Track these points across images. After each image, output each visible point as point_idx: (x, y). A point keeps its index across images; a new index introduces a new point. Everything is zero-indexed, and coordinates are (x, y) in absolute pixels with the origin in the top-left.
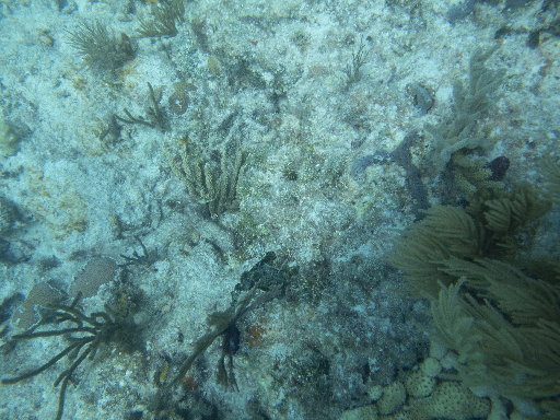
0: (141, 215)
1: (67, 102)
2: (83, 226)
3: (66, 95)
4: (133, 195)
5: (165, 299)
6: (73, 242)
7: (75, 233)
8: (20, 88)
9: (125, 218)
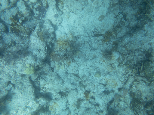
0: (124, 78)
1: (102, 64)
2: (117, 84)
3: (102, 63)
4: (121, 76)
5: (138, 92)
6: (117, 88)
7: (116, 86)
8: (95, 66)
9: (122, 80)
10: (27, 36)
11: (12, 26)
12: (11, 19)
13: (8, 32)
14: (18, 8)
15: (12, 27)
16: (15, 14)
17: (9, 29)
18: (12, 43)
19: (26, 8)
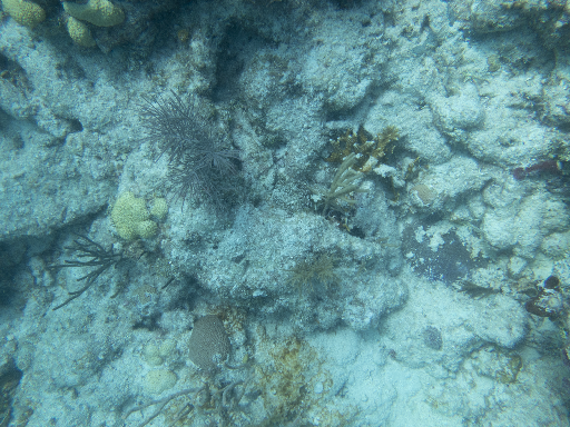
10: (316, 198)
11: (355, 133)
12: (389, 131)
13: (328, 121)
14: (447, 160)
15: (351, 133)
16: (415, 146)
17: (341, 124)
18: (275, 132)
19: (452, 194)
